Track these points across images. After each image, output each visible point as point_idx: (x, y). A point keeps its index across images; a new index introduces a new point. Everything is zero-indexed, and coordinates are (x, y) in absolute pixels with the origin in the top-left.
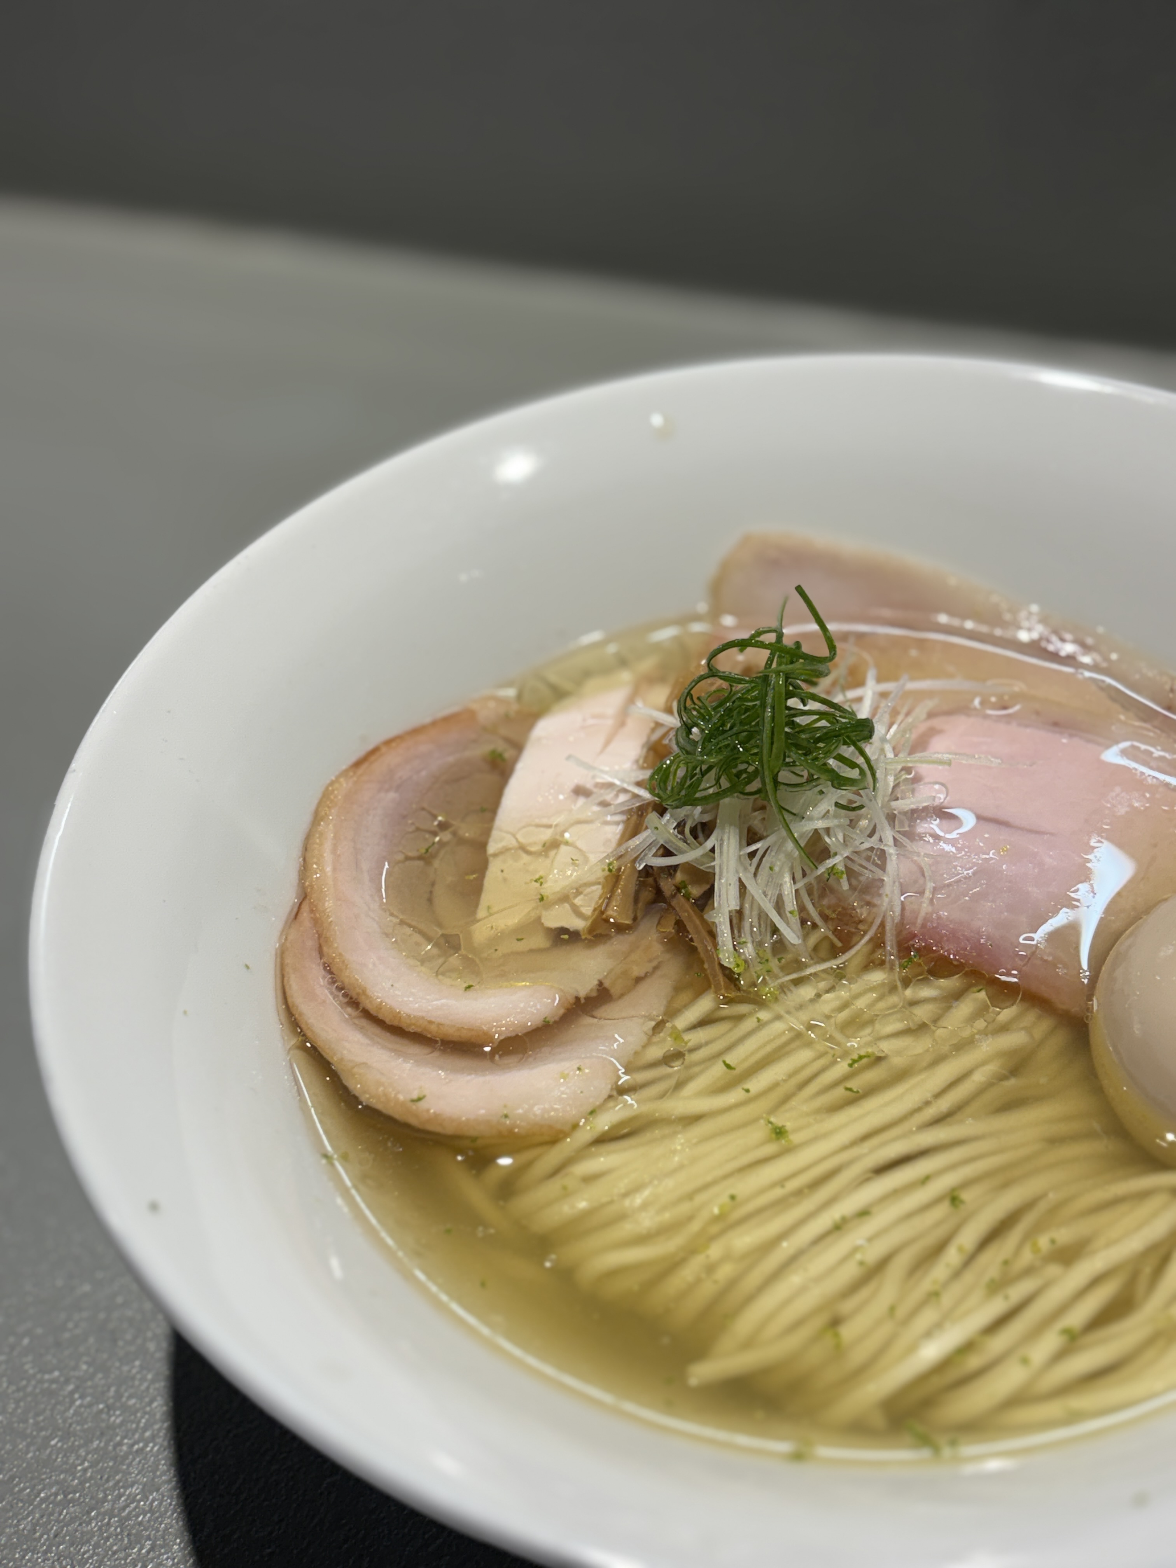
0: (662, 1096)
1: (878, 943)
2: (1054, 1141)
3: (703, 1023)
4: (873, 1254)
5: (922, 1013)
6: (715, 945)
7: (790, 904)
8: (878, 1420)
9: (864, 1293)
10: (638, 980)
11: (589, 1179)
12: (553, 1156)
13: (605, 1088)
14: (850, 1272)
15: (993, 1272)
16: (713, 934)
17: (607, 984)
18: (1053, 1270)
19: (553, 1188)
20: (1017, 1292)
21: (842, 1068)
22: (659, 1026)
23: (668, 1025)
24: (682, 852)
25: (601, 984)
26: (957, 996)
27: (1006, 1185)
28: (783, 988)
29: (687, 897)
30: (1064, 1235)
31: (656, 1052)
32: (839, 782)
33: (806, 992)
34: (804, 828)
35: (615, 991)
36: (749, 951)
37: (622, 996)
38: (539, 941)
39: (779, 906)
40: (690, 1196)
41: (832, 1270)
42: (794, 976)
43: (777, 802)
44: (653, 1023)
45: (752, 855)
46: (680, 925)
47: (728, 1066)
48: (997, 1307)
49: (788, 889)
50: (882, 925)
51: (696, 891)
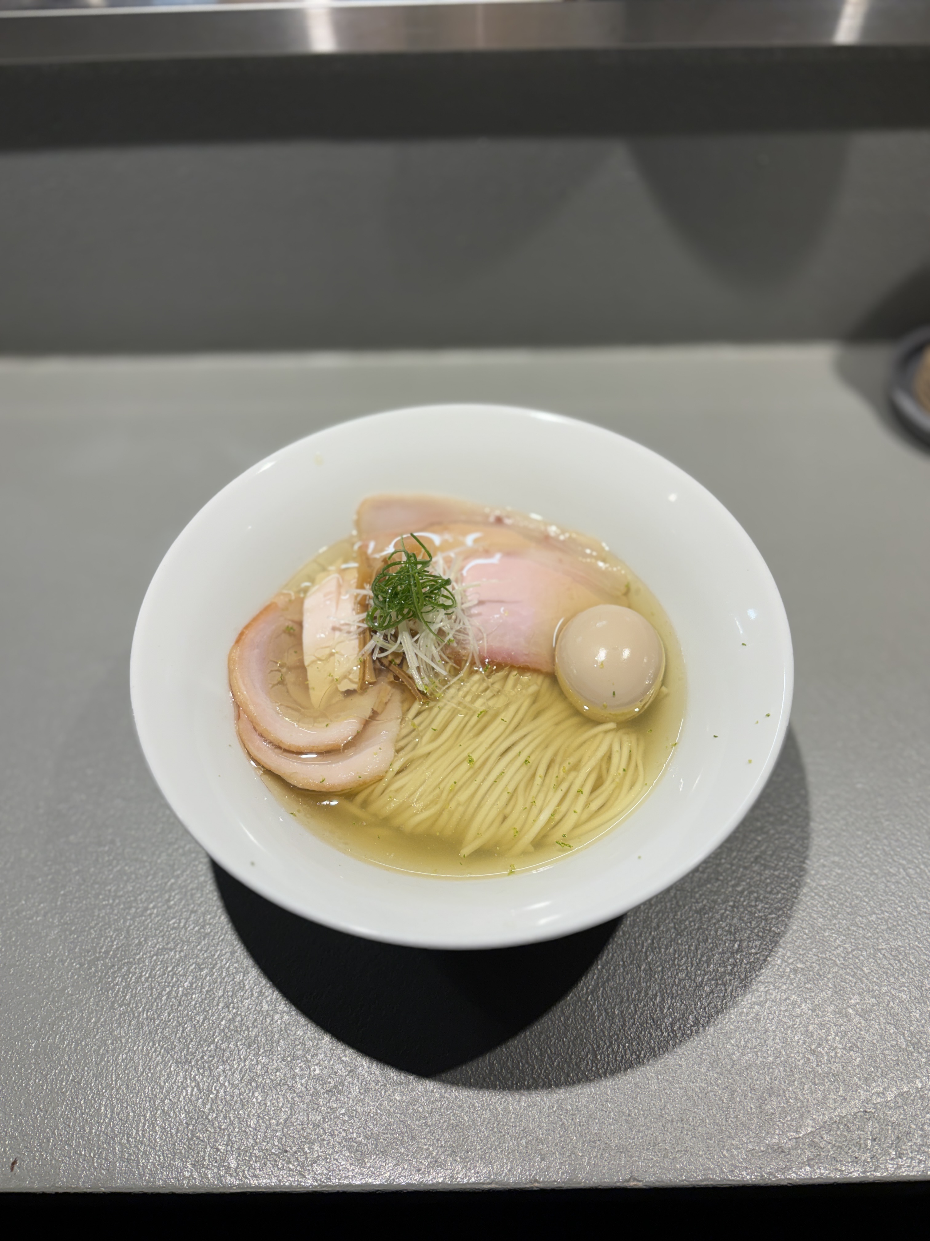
0: (414, 748)
1: (473, 663)
2: (557, 724)
3: (419, 713)
4: (511, 788)
5: (497, 686)
6: (414, 682)
7: (438, 658)
8: (531, 849)
9: (512, 803)
10: (386, 703)
11: (397, 791)
12: (381, 786)
13: (392, 752)
14: (505, 797)
15: (554, 782)
16: (411, 678)
17: (375, 709)
18: (573, 774)
19: (385, 798)
20: (564, 786)
21: (475, 718)
22: (402, 720)
23: (407, 719)
24: (390, 648)
25: (373, 709)
26: (507, 677)
27: (547, 747)
28: (444, 692)
29: (395, 664)
30: (572, 760)
31: (405, 732)
32: (446, 607)
33: (452, 691)
34: (435, 627)
35: (379, 711)
36: (426, 680)
37: (382, 712)
38: (341, 697)
39: (433, 659)
40: (438, 786)
41: (498, 799)
42: (446, 686)
43: (423, 619)
44: (400, 720)
45: (416, 641)
46: (396, 678)
47: (434, 730)
48: (559, 794)
49: (435, 651)
50: (473, 656)
51: (398, 661)
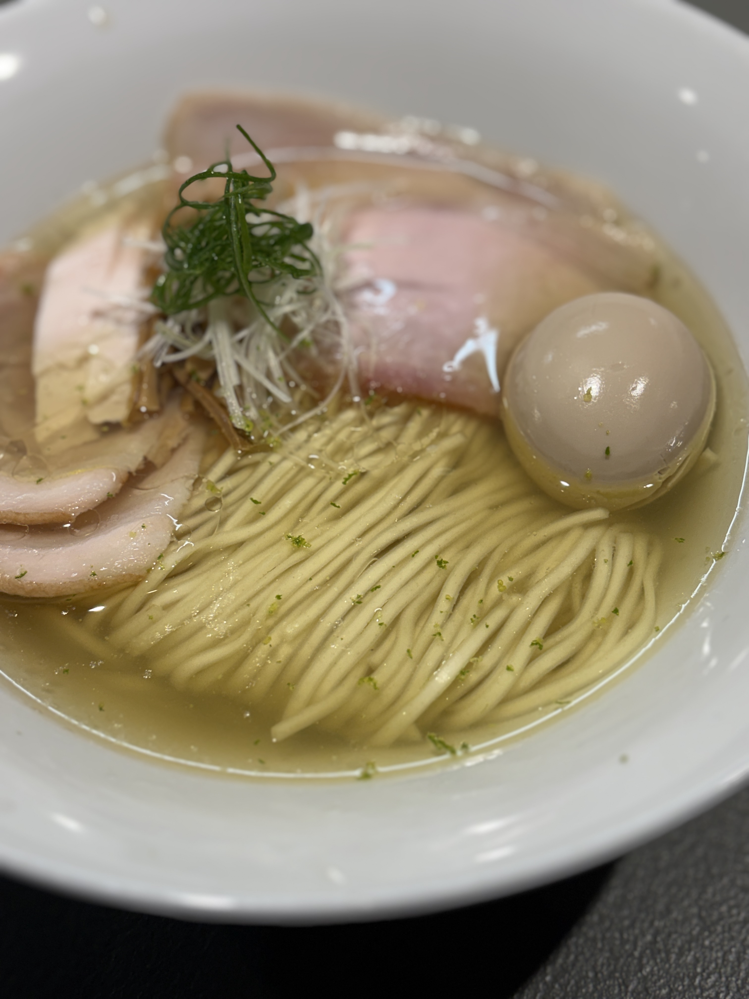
0: (211, 533)
1: (345, 390)
2: (495, 507)
3: (231, 472)
4: (387, 616)
5: (386, 435)
6: (228, 414)
7: (277, 373)
8: (416, 734)
9: (387, 644)
10: (174, 451)
11: (168, 607)
12: (137, 596)
13: (165, 536)
14: (374, 631)
15: (473, 610)
16: (224, 406)
17: (150, 458)
18: (515, 599)
19: (142, 618)
20: (493, 621)
21: (338, 486)
22: (197, 482)
23: (204, 480)
24: (187, 347)
25: (145, 458)
26: (406, 419)
27: (468, 547)
28: (283, 436)
29: (198, 381)
30: (516, 573)
31: (199, 502)
32: (297, 273)
33: (301, 435)
34: (277, 314)
35: (158, 461)
36: (253, 413)
37: (163, 465)
38: (90, 435)
39: (269, 375)
40: (247, 603)
41: (361, 634)
42: (290, 426)
43: (253, 297)
44: (192, 481)
45: (241, 341)
46: (198, 404)
47: (255, 502)
48: (482, 634)
49: (273, 361)
50: (346, 378)
51: (204, 375)
